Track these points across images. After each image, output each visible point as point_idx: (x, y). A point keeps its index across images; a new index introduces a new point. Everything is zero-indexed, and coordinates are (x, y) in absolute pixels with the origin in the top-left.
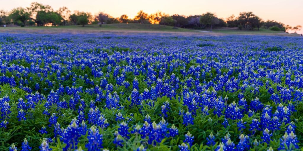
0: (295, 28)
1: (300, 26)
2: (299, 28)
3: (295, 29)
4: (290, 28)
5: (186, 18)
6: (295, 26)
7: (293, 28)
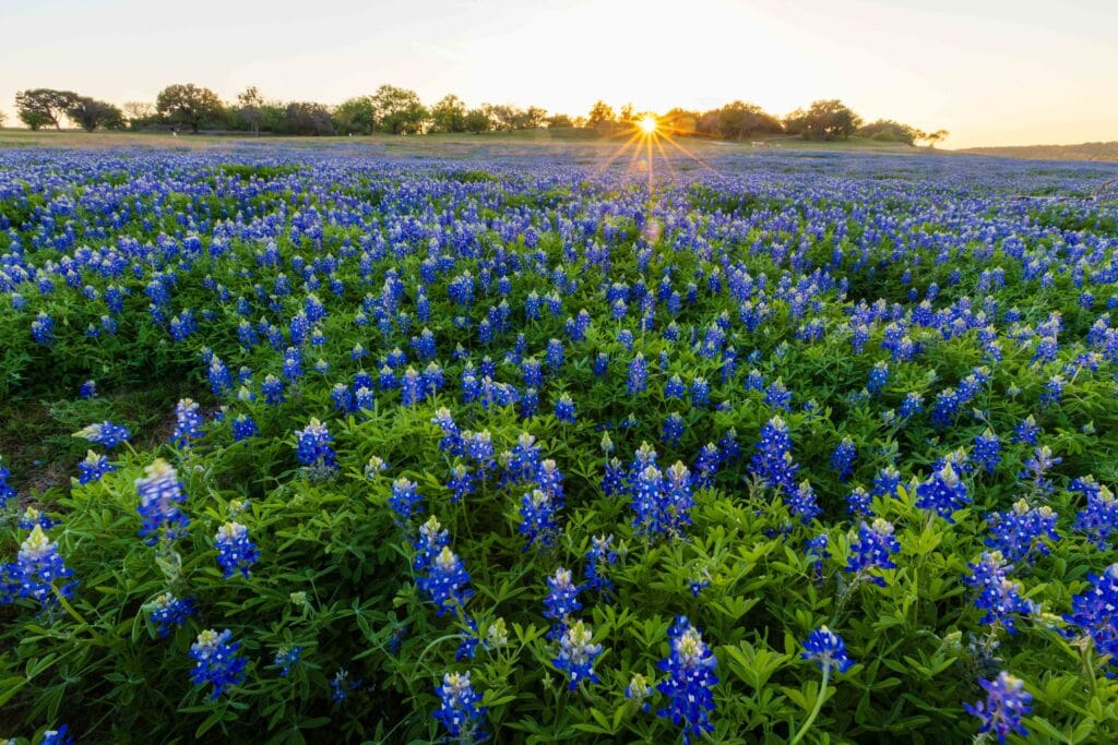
0: (934, 136)
1: (944, 132)
2: (942, 136)
3: (933, 139)
4: (923, 135)
5: (701, 115)
6: (934, 132)
7: (928, 135)
